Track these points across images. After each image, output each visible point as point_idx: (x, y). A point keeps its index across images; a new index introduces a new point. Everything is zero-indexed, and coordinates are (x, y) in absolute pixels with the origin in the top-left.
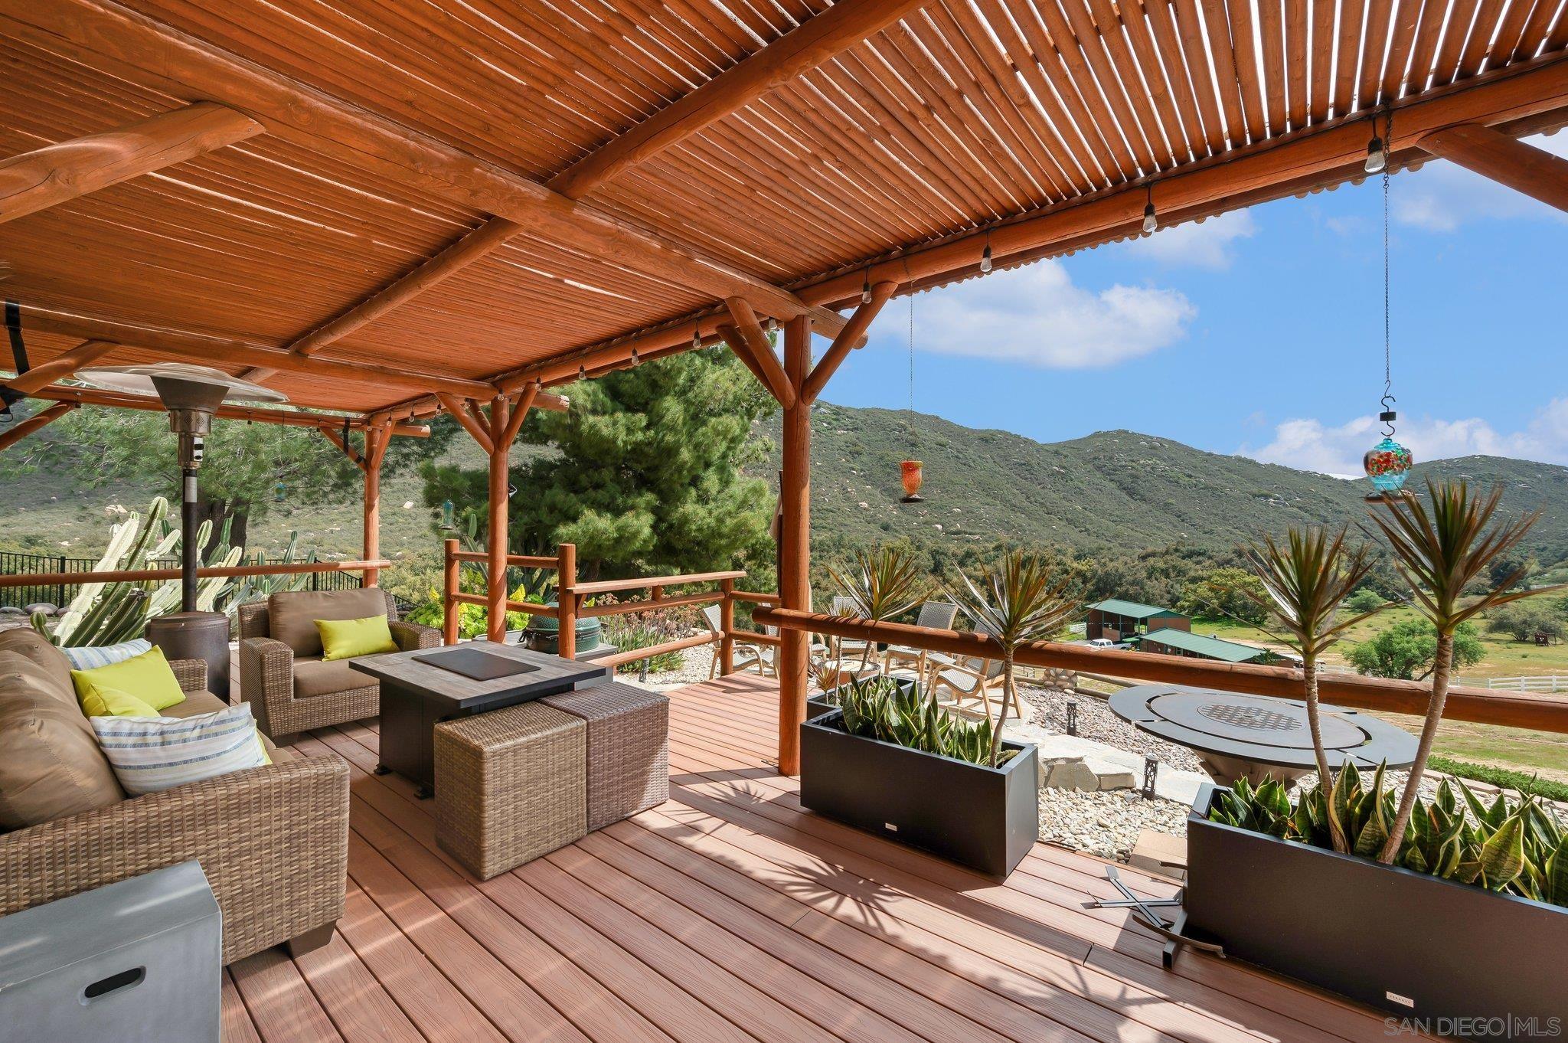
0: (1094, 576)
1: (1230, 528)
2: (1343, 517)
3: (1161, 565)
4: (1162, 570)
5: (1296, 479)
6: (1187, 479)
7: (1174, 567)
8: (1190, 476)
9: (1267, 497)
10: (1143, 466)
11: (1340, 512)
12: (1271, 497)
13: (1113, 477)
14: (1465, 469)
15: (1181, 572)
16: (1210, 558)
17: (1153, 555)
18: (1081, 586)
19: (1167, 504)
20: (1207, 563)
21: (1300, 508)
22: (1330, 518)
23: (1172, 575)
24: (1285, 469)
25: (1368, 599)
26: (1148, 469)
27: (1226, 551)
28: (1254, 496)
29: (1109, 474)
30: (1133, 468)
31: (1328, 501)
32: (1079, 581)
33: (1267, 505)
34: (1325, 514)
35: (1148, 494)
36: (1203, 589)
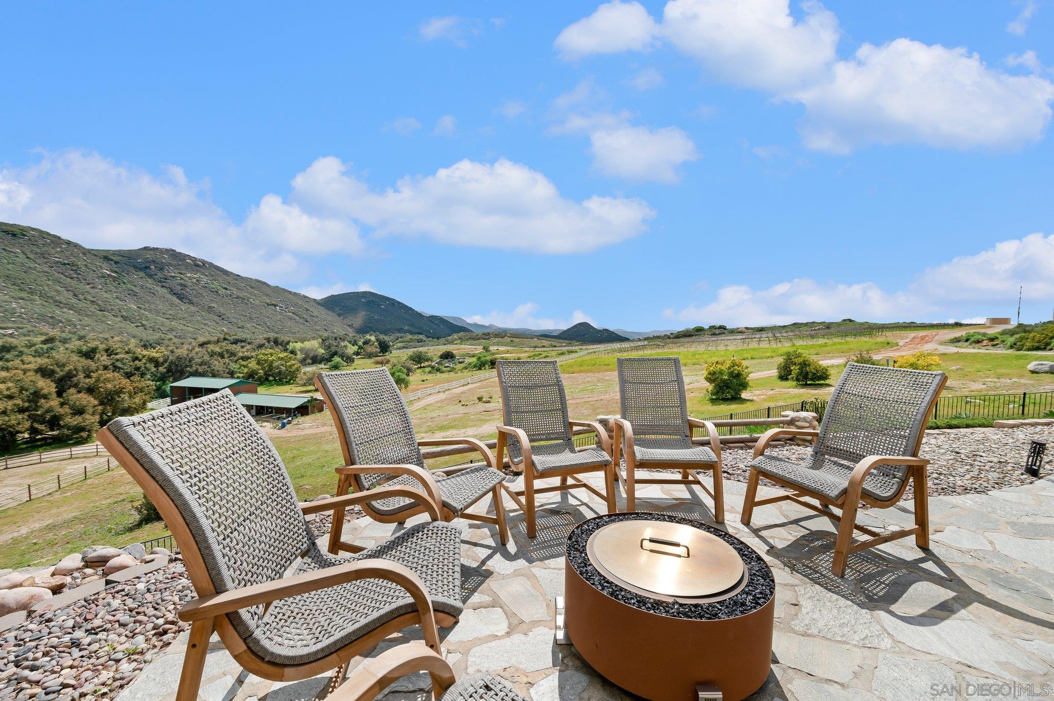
0: (166, 361)
1: (255, 325)
2: (315, 319)
3: (217, 349)
4: (219, 353)
5: (291, 296)
6: (224, 291)
7: (227, 351)
8: (226, 289)
9: (275, 306)
10: (190, 278)
11: (314, 316)
12: (277, 306)
13: (164, 284)
14: (363, 297)
15: (233, 354)
16: (249, 343)
17: (208, 342)
18: (153, 369)
19: (209, 307)
20: (249, 347)
21: (293, 313)
22: (308, 320)
23: (226, 356)
24: (284, 290)
25: (337, 363)
26: (194, 281)
27: (260, 338)
28: (268, 305)
29: (160, 282)
30: (182, 279)
31: (307, 310)
32: (151, 367)
33: (276, 311)
34: (306, 317)
35: (194, 300)
36: (253, 365)
